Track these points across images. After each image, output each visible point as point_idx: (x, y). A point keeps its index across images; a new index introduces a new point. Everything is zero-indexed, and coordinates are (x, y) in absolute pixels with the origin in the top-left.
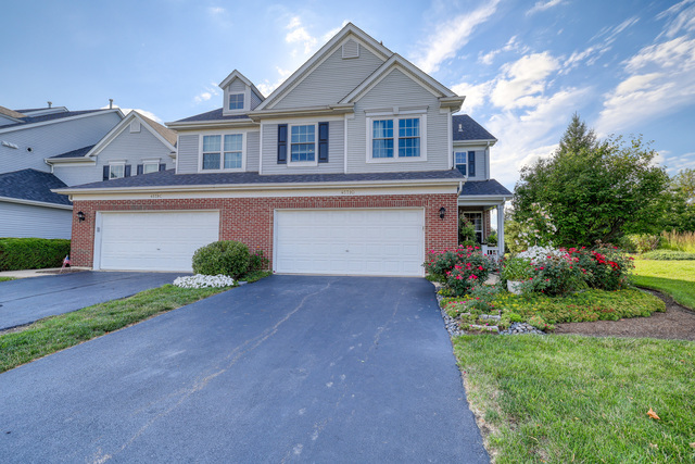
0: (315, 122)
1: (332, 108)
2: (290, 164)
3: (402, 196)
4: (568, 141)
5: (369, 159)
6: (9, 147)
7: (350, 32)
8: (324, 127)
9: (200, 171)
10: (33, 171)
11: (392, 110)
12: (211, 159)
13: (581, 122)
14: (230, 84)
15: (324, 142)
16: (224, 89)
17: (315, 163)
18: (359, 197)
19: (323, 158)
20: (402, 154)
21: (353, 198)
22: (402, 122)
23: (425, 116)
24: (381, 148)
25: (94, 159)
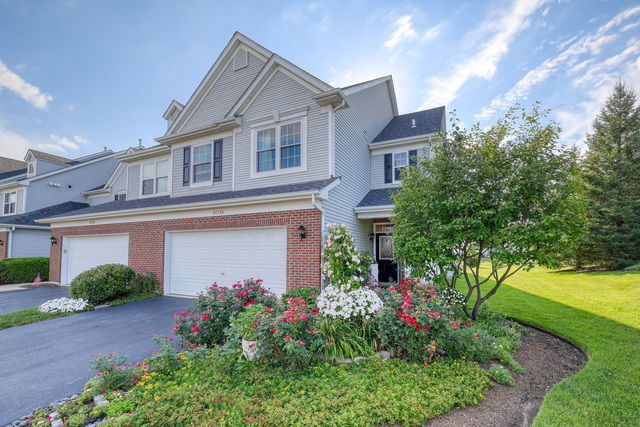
0: (210, 140)
1: (217, 125)
2: (192, 185)
3: (266, 214)
4: (607, 119)
5: (254, 174)
6: (54, 186)
7: (238, 41)
8: (218, 144)
9: (141, 197)
10: (71, 202)
11: (272, 118)
12: (147, 185)
13: (627, 90)
14: (172, 114)
15: (218, 160)
16: (167, 119)
17: (210, 183)
18: (228, 217)
19: (217, 178)
20: (283, 165)
21: (223, 217)
22: (283, 129)
23: (305, 119)
24: (265, 160)
25: (109, 190)
